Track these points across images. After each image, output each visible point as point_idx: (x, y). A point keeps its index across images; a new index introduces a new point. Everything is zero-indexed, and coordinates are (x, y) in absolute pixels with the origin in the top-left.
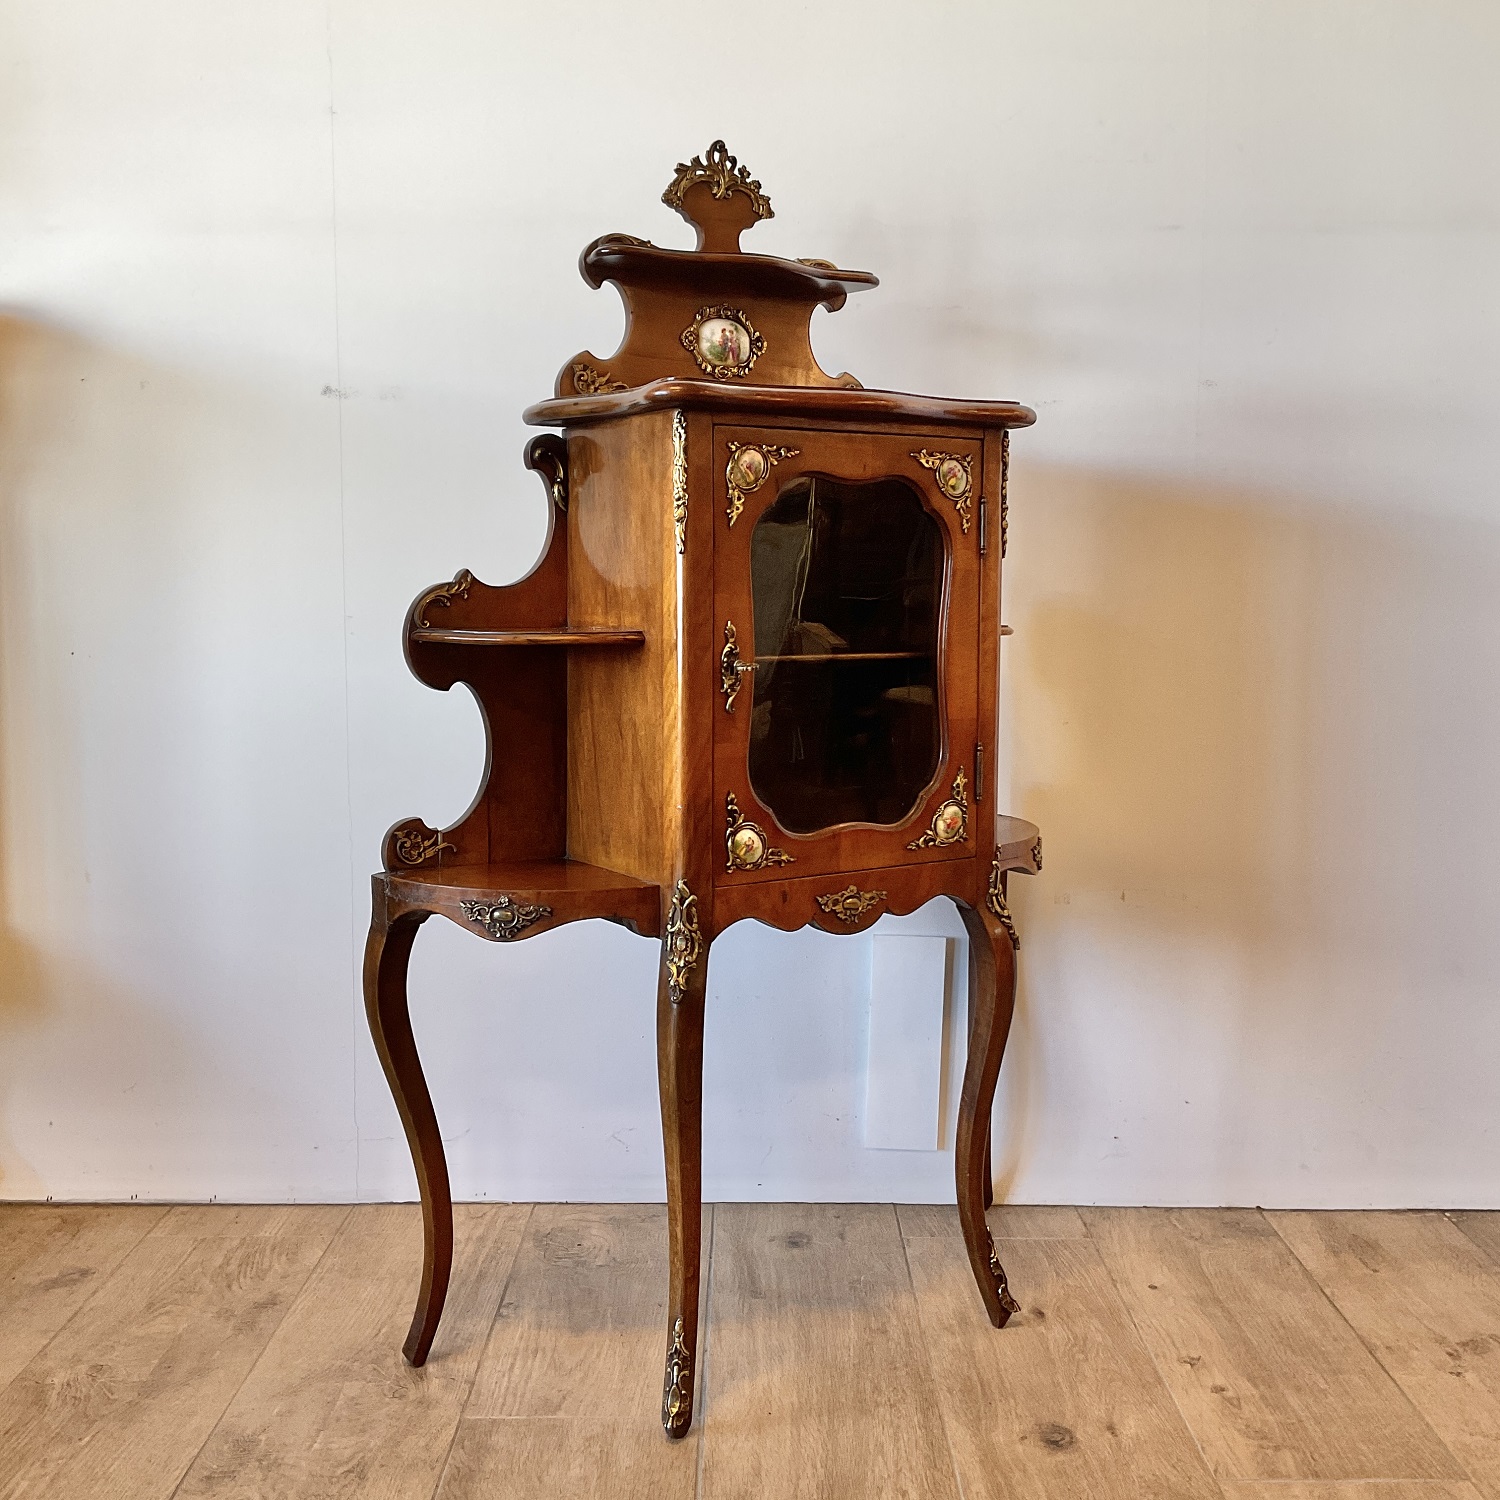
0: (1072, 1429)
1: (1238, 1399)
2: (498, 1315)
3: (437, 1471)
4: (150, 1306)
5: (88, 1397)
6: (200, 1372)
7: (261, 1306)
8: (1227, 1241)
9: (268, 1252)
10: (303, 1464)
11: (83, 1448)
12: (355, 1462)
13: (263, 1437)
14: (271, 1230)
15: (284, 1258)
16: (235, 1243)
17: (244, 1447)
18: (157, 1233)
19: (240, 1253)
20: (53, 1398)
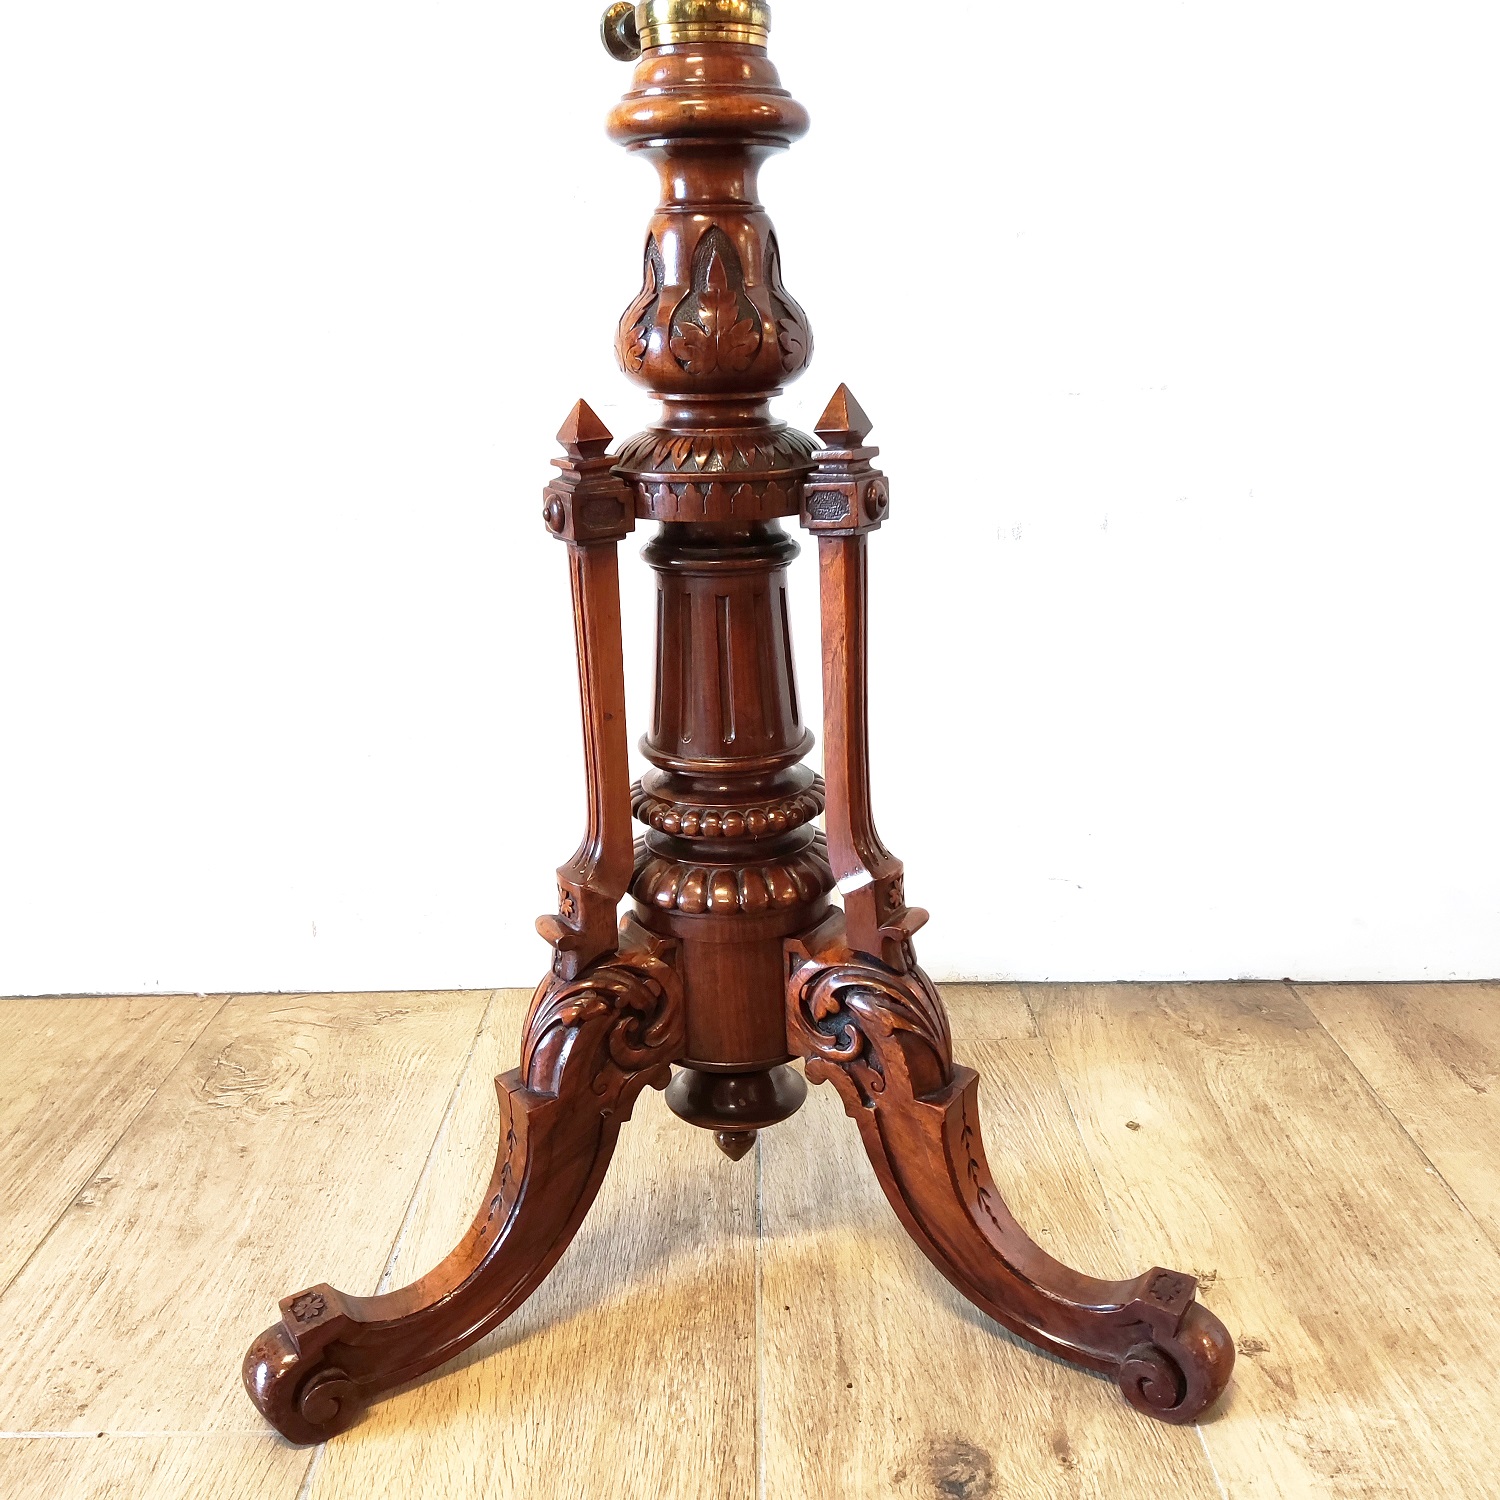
0: (991, 1451)
1: (1288, 1371)
8: (1244, 1038)
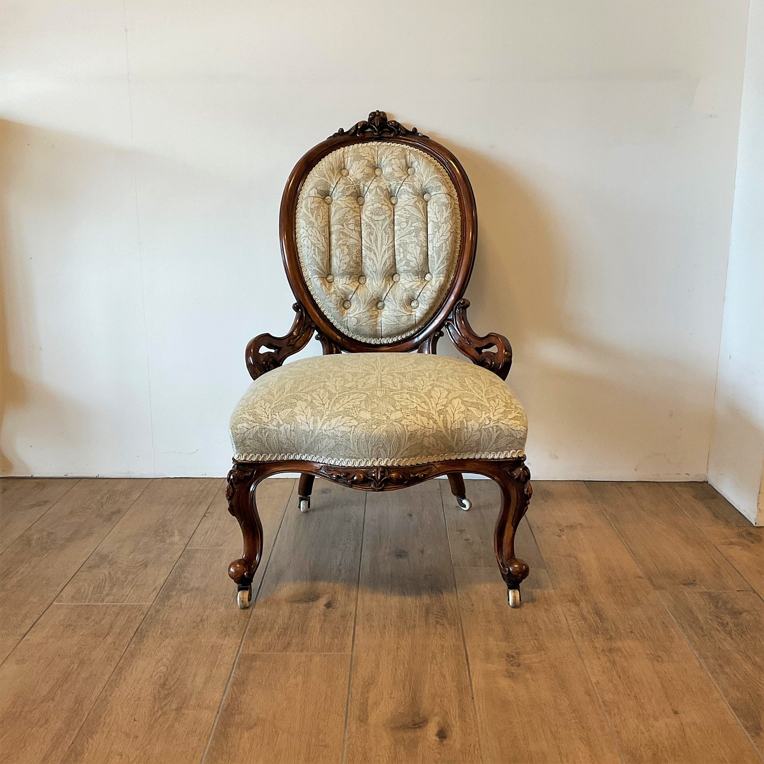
2: (204, 516)
3: (173, 565)
4: (71, 513)
5: (47, 542)
6: (90, 534)
7: (113, 513)
9: (118, 495)
10: (124, 563)
11: (45, 558)
12: (144, 562)
13: (111, 555)
14: (120, 487)
15: (124, 497)
16: (106, 492)
17: (103, 558)
18: (75, 488)
19: (108, 495)
20: (33, 543)
